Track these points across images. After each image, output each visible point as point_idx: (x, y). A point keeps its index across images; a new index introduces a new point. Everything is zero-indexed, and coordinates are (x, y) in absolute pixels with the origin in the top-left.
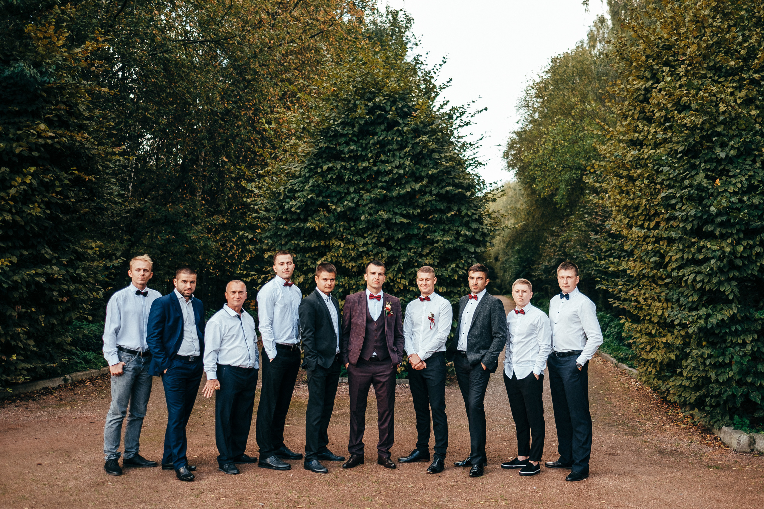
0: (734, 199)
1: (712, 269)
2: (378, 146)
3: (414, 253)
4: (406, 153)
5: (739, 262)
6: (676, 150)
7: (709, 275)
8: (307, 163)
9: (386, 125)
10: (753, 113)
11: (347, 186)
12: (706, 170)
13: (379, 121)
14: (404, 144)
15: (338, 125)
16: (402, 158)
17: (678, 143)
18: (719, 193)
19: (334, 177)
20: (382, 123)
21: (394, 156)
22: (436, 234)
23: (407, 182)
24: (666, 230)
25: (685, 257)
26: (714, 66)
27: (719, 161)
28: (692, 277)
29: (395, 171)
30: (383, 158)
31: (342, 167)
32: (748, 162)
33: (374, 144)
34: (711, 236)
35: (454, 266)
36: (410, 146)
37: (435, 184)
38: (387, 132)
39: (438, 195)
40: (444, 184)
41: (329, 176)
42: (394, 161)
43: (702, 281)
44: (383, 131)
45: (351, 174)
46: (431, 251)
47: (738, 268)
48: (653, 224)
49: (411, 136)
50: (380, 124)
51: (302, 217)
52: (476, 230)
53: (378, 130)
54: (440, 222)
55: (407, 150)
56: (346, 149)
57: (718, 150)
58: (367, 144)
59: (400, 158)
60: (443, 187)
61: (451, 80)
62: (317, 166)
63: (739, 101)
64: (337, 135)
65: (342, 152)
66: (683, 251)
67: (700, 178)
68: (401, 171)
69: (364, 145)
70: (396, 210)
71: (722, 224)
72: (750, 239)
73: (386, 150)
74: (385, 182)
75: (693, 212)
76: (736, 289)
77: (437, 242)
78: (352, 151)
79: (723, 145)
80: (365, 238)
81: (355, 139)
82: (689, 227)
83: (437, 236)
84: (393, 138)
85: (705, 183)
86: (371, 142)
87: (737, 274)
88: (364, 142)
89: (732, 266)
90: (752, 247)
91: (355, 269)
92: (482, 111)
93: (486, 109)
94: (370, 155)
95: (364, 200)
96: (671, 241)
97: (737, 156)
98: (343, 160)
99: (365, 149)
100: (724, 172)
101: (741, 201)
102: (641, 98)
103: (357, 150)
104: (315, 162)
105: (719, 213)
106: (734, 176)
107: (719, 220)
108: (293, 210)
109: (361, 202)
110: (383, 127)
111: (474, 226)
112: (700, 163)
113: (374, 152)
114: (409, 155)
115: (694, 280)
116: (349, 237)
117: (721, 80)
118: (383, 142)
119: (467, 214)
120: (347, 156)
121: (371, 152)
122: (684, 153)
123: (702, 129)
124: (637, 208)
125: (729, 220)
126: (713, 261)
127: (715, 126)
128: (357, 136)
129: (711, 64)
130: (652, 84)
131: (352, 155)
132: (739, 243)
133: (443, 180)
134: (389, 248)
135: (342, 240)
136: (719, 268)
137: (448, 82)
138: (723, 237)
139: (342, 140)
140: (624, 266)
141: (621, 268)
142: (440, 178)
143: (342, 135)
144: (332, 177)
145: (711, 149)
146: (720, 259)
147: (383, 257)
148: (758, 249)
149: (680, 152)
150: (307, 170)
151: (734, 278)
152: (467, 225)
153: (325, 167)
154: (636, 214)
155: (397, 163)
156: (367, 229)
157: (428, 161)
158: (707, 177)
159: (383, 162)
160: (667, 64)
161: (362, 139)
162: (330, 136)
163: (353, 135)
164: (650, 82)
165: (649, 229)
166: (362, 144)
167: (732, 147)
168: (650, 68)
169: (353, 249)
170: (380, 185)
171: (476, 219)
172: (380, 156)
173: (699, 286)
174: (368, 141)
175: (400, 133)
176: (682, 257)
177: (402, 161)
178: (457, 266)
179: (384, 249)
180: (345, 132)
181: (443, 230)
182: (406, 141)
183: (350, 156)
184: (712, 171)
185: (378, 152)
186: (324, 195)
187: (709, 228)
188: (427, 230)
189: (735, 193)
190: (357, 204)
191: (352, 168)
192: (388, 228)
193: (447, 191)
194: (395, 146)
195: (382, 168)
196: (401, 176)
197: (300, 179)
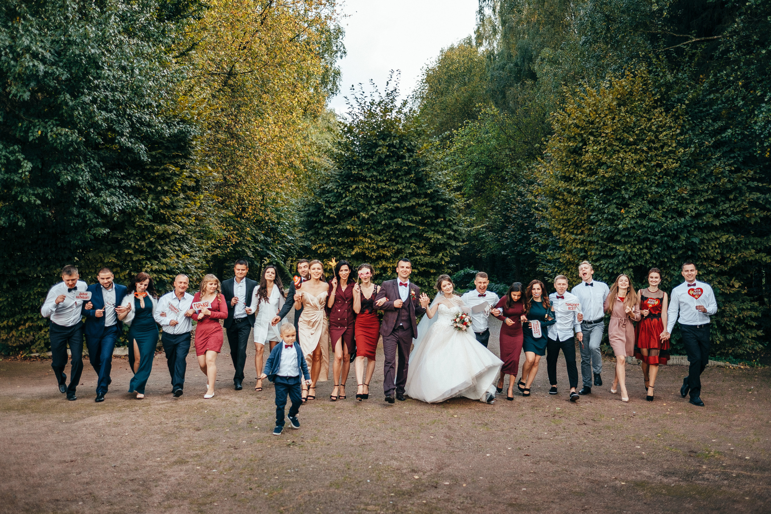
0: (632, 222)
1: (619, 261)
3: (415, 246)
4: (411, 178)
5: (634, 258)
6: (598, 190)
7: (617, 265)
10: (643, 170)
11: (369, 200)
12: (615, 203)
14: (409, 171)
15: (362, 157)
16: (408, 181)
17: (599, 184)
18: (624, 218)
19: (360, 193)
21: (402, 179)
22: (429, 233)
23: (411, 198)
24: (589, 236)
25: (602, 253)
26: (620, 138)
27: (624, 199)
28: (606, 265)
29: (404, 190)
30: (394, 181)
31: (366, 186)
32: (640, 199)
33: (389, 171)
34: (619, 242)
35: (441, 255)
36: (413, 173)
38: (397, 163)
39: (432, 206)
41: (357, 193)
42: (401, 183)
43: (613, 268)
44: (394, 162)
45: (372, 192)
46: (425, 245)
47: (634, 261)
48: (579, 231)
49: (414, 166)
51: (337, 221)
52: (455, 231)
54: (432, 224)
55: (412, 176)
56: (370, 175)
57: (623, 192)
58: (382, 171)
59: (406, 181)
60: (434, 201)
62: (349, 186)
63: (634, 162)
64: (361, 165)
65: (366, 176)
66: (600, 251)
67: (613, 209)
68: (409, 191)
70: (403, 217)
71: (625, 236)
72: (640, 244)
73: (397, 175)
74: (397, 197)
75: (609, 228)
76: (632, 273)
77: (431, 238)
78: (374, 176)
79: (626, 189)
80: (380, 236)
81: (375, 167)
82: (605, 237)
83: (429, 234)
84: (401, 167)
85: (616, 211)
86: (387, 169)
87: (633, 264)
88: (380, 169)
89: (630, 260)
90: (641, 249)
91: (374, 257)
96: (591, 242)
97: (634, 196)
98: (366, 181)
99: (381, 174)
100: (626, 205)
101: (636, 223)
102: (572, 150)
103: (377, 176)
104: (347, 183)
105: (624, 230)
106: (631, 208)
107: (624, 233)
108: (331, 216)
110: (394, 159)
111: (455, 227)
112: (613, 199)
113: (388, 177)
114: (413, 179)
115: (608, 267)
116: (372, 235)
117: (624, 147)
119: (450, 220)
120: (370, 179)
121: (385, 176)
122: (603, 192)
123: (614, 179)
124: (568, 220)
125: (629, 233)
126: (620, 257)
127: (621, 177)
128: (376, 165)
129: (618, 137)
130: (583, 146)
131: (373, 178)
132: (634, 247)
133: (434, 197)
134: (397, 243)
135: (365, 236)
136: (623, 261)
138: (626, 243)
139: (365, 168)
140: (557, 256)
141: (555, 258)
143: (365, 164)
145: (620, 191)
146: (624, 256)
147: (393, 249)
148: (645, 251)
149: (601, 192)
150: (340, 188)
151: (631, 267)
152: (450, 227)
153: (354, 186)
154: (568, 224)
155: (404, 184)
156: (382, 230)
158: (617, 208)
160: (591, 134)
161: (380, 167)
163: (374, 164)
164: (581, 145)
165: (577, 235)
167: (631, 191)
168: (581, 135)
169: (373, 244)
170: (393, 199)
173: (611, 271)
174: (383, 168)
175: (407, 164)
176: (600, 254)
177: (408, 183)
178: (443, 255)
179: (394, 244)
181: (434, 230)
184: (620, 205)
185: (391, 177)
187: (618, 238)
188: (424, 231)
189: (633, 218)
190: (376, 212)
192: (398, 229)
193: (438, 205)
196: (407, 193)
197: (333, 194)
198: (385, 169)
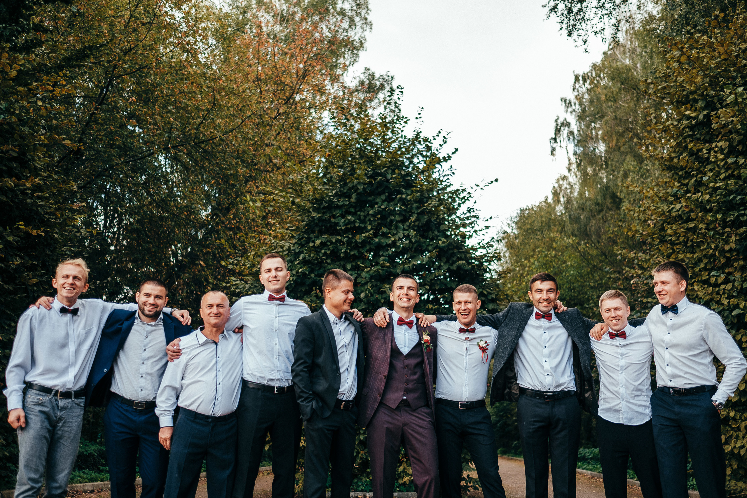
2: (379, 216)
4: (410, 224)
8: (297, 237)
9: (387, 194)
11: (342, 263)
13: (380, 190)
14: (408, 215)
15: (332, 196)
16: (407, 230)
19: (328, 252)
20: (383, 193)
21: (397, 228)
23: (413, 257)
29: (399, 243)
30: (384, 230)
31: (337, 240)
33: (374, 215)
36: (415, 216)
37: (444, 260)
38: (389, 202)
39: (449, 270)
40: (455, 259)
41: (323, 251)
42: (396, 234)
44: (384, 201)
45: (347, 249)
49: (415, 205)
50: (380, 194)
53: (378, 200)
55: (413, 219)
56: (342, 221)
58: (365, 217)
59: (404, 230)
60: (454, 262)
61: (457, 150)
62: (309, 240)
64: (331, 207)
65: (337, 224)
69: (362, 218)
73: (388, 220)
74: (388, 256)
78: (350, 222)
81: (353, 210)
84: (395, 209)
86: (371, 212)
88: (362, 214)
92: (492, 182)
93: (496, 180)
94: (369, 227)
95: (362, 278)
98: (338, 233)
103: (354, 222)
104: (306, 236)
109: (359, 280)
110: (383, 197)
113: (373, 224)
114: (414, 226)
118: (384, 213)
120: (343, 228)
121: (370, 224)
128: (355, 207)
131: (349, 226)
133: (453, 254)
137: (453, 153)
139: (338, 213)
142: (451, 252)
143: (338, 207)
144: (325, 253)
150: (296, 246)
153: (318, 242)
155: (401, 235)
157: (436, 233)
159: (384, 235)
161: (360, 211)
162: (324, 208)
163: (350, 206)
166: (360, 216)
171: (492, 298)
172: (381, 229)
174: (366, 212)
175: (403, 201)
177: (406, 233)
180: (341, 204)
182: (410, 211)
183: (346, 228)
185: (379, 224)
186: (316, 273)
191: (349, 243)
193: (459, 267)
194: (398, 218)
195: (384, 241)
198: (368, 214)
